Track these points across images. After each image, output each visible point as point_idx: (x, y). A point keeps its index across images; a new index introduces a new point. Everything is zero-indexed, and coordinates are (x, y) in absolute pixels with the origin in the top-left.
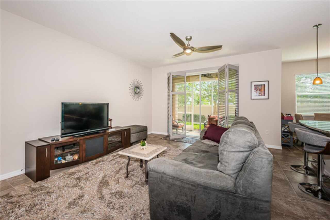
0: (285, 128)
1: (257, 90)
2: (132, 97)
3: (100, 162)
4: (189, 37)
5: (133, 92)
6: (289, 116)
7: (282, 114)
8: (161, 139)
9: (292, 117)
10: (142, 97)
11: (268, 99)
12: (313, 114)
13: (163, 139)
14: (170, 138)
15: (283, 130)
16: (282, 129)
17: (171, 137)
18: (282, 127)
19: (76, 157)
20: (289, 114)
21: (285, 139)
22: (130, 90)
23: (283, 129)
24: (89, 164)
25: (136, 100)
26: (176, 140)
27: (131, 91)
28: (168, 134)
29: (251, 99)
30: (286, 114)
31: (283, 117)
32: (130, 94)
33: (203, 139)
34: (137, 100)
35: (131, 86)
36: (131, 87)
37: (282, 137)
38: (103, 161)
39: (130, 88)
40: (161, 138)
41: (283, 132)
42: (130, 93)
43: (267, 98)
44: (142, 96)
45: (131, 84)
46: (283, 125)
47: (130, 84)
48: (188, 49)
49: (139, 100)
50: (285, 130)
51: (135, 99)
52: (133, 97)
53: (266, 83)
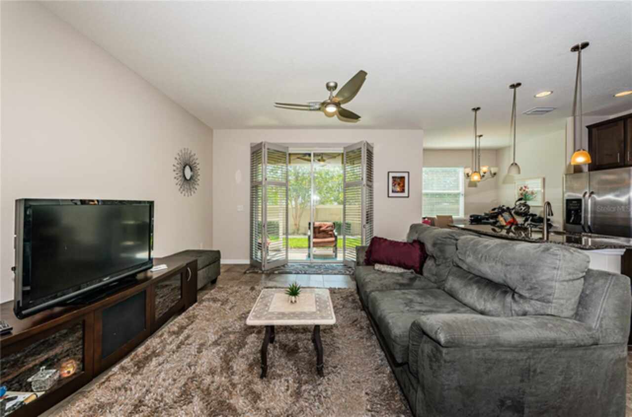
1: (395, 185)
2: (179, 187)
3: (147, 359)
4: (332, 84)
5: (180, 176)
8: (245, 273)
10: (196, 189)
13: (248, 274)
14: (263, 269)
17: (264, 266)
19: (70, 369)
22: (174, 171)
24: (117, 375)
25: (186, 194)
26: (276, 272)
27: (177, 174)
28: (251, 261)
29: (389, 196)
32: (176, 181)
33: (364, 263)
34: (188, 196)
35: (177, 162)
36: (178, 164)
38: (155, 354)
39: (174, 166)
40: (244, 271)
42: (175, 178)
43: (407, 196)
44: (196, 187)
45: (178, 157)
47: (176, 158)
48: (330, 105)
49: (191, 195)
51: (184, 192)
52: (181, 187)
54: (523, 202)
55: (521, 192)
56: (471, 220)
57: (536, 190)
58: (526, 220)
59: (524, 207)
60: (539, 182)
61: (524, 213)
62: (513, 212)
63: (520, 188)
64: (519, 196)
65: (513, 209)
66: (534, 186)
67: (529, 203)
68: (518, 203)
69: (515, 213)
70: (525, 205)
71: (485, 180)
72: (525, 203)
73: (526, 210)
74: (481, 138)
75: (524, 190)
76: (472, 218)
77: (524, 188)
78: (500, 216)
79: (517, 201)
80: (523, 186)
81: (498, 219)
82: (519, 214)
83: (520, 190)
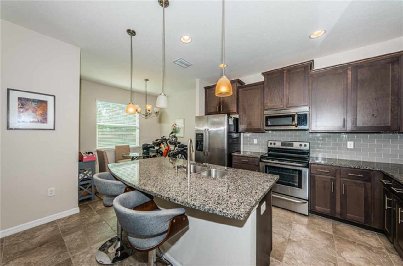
0: (84, 174)
6: (91, 155)
7: (80, 152)
9: (95, 156)
11: (54, 129)
12: (114, 147)
15: (80, 178)
16: (79, 176)
18: (80, 173)
20: (89, 151)
21: (84, 191)
23: (82, 176)
29: (8, 128)
30: (86, 153)
31: (81, 159)
37: (80, 189)
41: (81, 180)
43: (52, 128)
46: (81, 170)
50: (84, 176)
53: (50, 100)
54: (174, 134)
55: (173, 127)
56: (143, 148)
57: (180, 126)
58: (175, 147)
59: (174, 138)
60: (182, 121)
61: (174, 143)
62: (168, 142)
63: (172, 125)
64: (172, 130)
65: (168, 140)
66: (180, 124)
67: (177, 135)
68: (171, 135)
69: (169, 142)
70: (175, 137)
71: (151, 118)
72: (175, 135)
73: (175, 141)
74: (147, 81)
75: (175, 127)
76: (144, 147)
77: (174, 125)
78: (162, 144)
79: (170, 134)
80: (174, 124)
81: (161, 146)
82: (171, 143)
83: (173, 126)
